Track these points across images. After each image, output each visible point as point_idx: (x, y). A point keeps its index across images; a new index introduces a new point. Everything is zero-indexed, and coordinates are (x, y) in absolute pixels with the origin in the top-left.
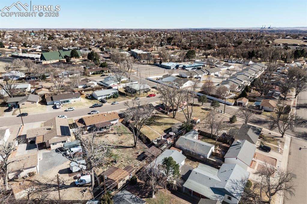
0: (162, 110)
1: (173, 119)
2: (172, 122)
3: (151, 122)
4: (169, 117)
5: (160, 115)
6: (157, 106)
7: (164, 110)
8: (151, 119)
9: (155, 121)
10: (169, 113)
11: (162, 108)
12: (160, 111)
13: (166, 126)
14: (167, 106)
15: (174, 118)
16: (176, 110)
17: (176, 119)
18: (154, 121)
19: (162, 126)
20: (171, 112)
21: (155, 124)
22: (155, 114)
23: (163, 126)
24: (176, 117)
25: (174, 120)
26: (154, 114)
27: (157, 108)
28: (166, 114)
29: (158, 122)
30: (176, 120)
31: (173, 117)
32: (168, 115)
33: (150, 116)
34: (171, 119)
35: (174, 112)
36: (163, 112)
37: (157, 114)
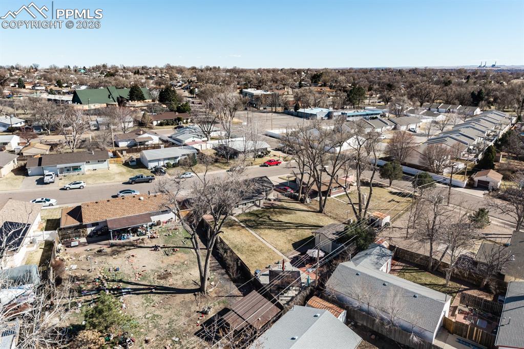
0: (292, 192)
1: (319, 214)
2: (315, 221)
3: (261, 219)
4: (310, 210)
5: (285, 205)
6: (282, 184)
7: (298, 192)
8: (264, 211)
9: (271, 217)
10: (308, 200)
11: (292, 189)
12: (286, 196)
13: (299, 231)
14: (304, 184)
15: (321, 211)
16: (326, 193)
17: (327, 216)
18: (269, 217)
19: (288, 231)
20: (315, 199)
21: (272, 225)
22: (275, 200)
23: (291, 232)
24: (326, 209)
25: (320, 216)
26: (272, 202)
27: (281, 188)
28: (302, 201)
29: (280, 219)
30: (326, 218)
31: (318, 209)
32: (307, 205)
33: (262, 205)
34: (314, 213)
35: (321, 199)
36: (295, 198)
37: (280, 200)
